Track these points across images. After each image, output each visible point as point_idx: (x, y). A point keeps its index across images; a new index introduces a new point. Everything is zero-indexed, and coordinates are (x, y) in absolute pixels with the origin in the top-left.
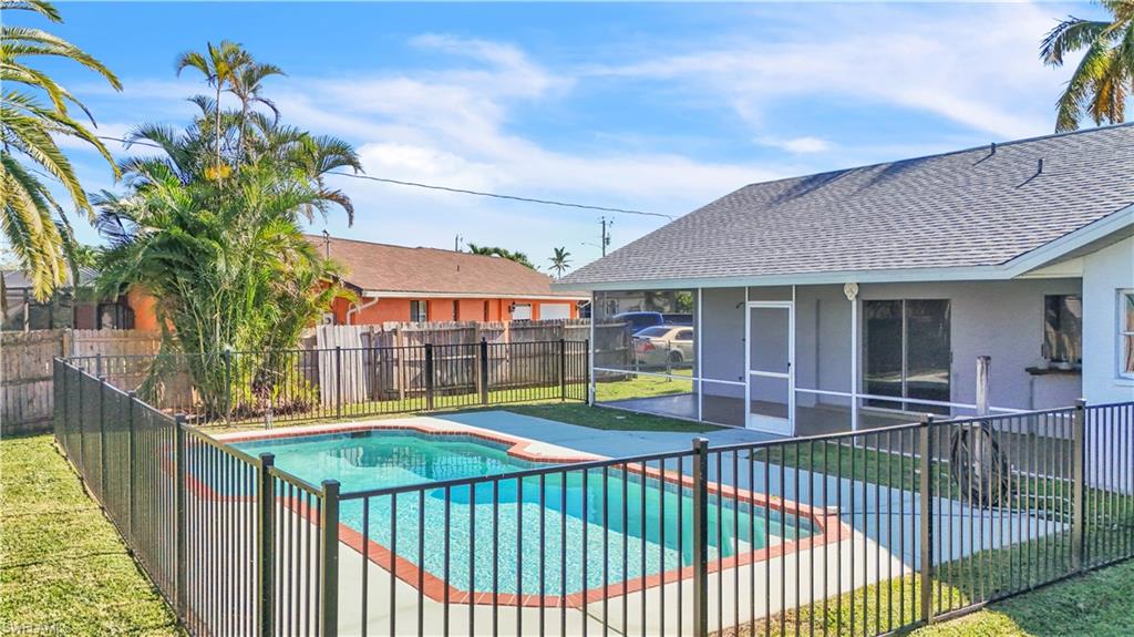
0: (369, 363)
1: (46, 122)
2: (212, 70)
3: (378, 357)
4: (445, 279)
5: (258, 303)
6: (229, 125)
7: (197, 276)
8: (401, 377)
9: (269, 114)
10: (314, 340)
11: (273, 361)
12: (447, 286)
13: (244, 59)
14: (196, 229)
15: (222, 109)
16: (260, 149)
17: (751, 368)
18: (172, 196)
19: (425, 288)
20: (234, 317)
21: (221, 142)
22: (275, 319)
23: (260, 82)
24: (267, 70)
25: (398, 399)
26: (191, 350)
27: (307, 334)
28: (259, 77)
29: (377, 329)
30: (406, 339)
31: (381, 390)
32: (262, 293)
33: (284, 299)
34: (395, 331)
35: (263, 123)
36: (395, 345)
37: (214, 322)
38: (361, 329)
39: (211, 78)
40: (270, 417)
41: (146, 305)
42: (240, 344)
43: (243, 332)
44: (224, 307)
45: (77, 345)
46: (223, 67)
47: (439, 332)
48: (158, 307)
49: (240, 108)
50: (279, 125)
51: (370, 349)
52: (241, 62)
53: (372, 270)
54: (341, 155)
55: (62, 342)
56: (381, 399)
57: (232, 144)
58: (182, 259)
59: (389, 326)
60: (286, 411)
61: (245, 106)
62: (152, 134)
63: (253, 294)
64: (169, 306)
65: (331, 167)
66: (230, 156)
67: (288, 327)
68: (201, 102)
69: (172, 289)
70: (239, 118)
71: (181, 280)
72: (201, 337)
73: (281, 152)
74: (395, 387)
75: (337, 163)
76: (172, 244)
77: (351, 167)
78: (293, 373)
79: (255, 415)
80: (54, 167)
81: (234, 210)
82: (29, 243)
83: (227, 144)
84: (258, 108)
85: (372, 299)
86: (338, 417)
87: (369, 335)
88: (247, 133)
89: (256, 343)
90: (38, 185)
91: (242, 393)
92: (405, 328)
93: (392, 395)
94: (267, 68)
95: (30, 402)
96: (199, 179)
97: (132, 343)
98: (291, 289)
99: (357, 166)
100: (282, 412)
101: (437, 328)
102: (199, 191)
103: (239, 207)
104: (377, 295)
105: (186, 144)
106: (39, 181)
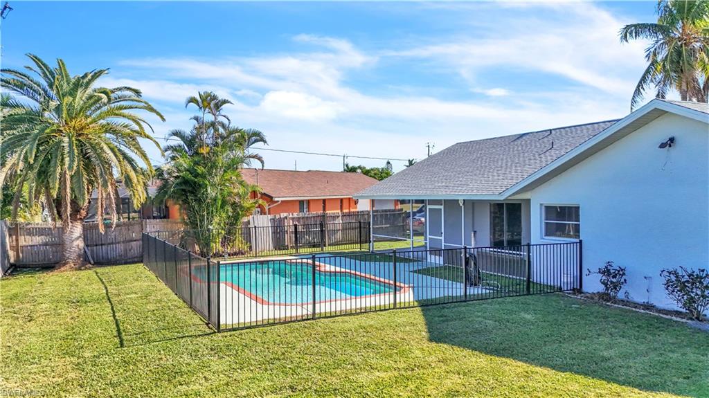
0: (274, 233)
1: (135, 134)
2: (201, 104)
3: (278, 230)
4: (319, 189)
5: (222, 207)
6: (209, 127)
7: (196, 196)
8: (289, 239)
9: (225, 121)
10: (249, 222)
11: (229, 233)
12: (318, 192)
13: (215, 98)
14: (197, 175)
15: (205, 120)
16: (223, 138)
17: (430, 235)
18: (185, 162)
19: (306, 195)
20: (212, 213)
21: (205, 135)
22: (230, 214)
23: (222, 107)
24: (225, 102)
25: (288, 249)
26: (194, 228)
27: (245, 219)
28: (221, 106)
29: (278, 217)
30: (291, 221)
31: (279, 245)
32: (224, 203)
33: (234, 205)
34: (286, 218)
35: (223, 126)
36: (286, 224)
37: (204, 216)
38: (270, 217)
39: (200, 108)
40: (226, 256)
41: (176, 209)
42: (216, 226)
43: (217, 219)
44: (208, 209)
45: (148, 226)
46: (206, 104)
47: (307, 217)
48: (180, 209)
49: (213, 119)
50: (230, 126)
51: (274, 227)
52: (213, 100)
53: (280, 186)
54: (258, 137)
55: (142, 225)
56: (280, 249)
57: (210, 136)
58: (190, 189)
59: (283, 215)
60: (235, 254)
61: (216, 119)
62: (176, 134)
63: (220, 203)
64: (185, 209)
65: (254, 143)
66: (209, 141)
67: (236, 217)
68: (196, 119)
69: (186, 202)
70: (213, 124)
71: (190, 198)
72: (198, 222)
73: (232, 138)
74: (286, 244)
75: (256, 141)
76: (185, 182)
77: (262, 143)
78: (239, 237)
79: (221, 256)
80: (141, 155)
81: (211, 167)
82: (132, 187)
83: (207, 137)
84: (220, 119)
85: (278, 201)
86: (256, 256)
87: (274, 219)
88: (216, 130)
89: (222, 225)
90: (133, 160)
91: (217, 246)
92: (291, 216)
93: (286, 248)
94: (225, 100)
95: (130, 250)
96: (197, 153)
97: (170, 225)
98: (237, 200)
99: (265, 142)
100: (232, 255)
101: (306, 216)
102: (196, 159)
103: (214, 166)
104: (280, 199)
105: (190, 137)
106: (133, 158)
